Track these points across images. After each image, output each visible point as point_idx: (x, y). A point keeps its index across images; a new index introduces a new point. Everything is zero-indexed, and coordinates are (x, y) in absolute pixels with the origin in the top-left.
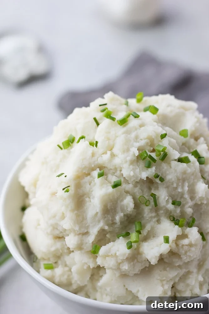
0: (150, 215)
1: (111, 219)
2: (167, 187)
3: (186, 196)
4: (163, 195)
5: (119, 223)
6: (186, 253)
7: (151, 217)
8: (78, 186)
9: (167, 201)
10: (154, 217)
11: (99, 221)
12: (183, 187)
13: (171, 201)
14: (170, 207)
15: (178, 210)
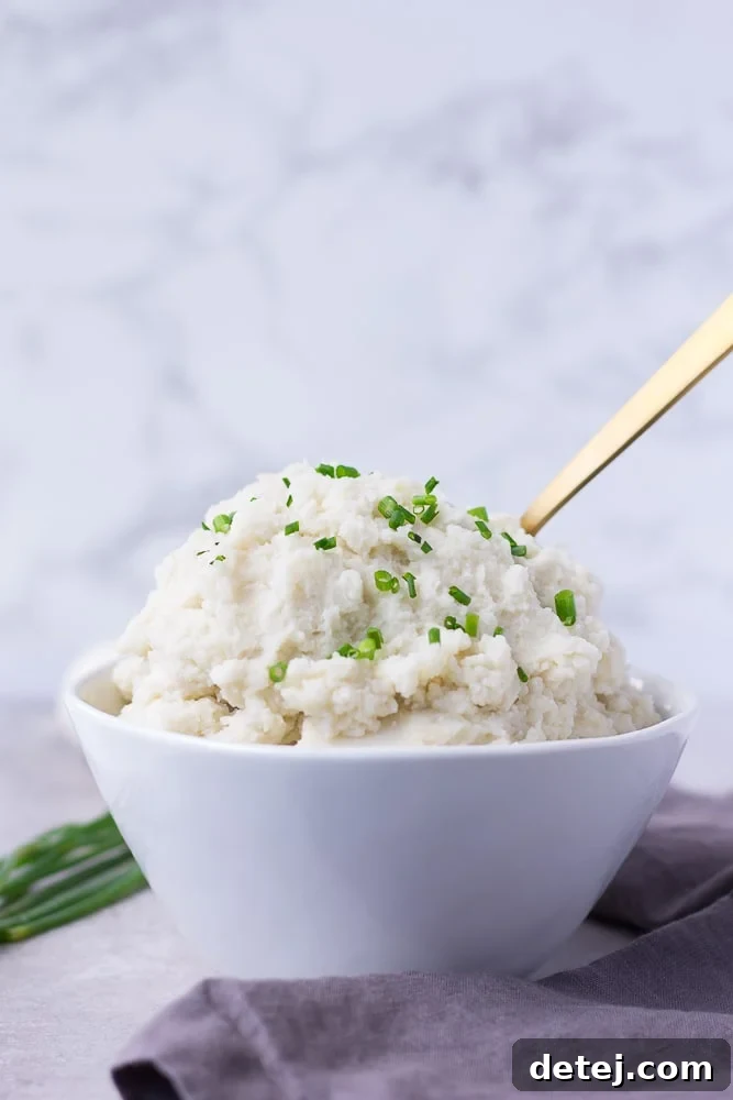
0: (401, 614)
1: (311, 619)
2: (440, 568)
3: (482, 589)
4: (428, 580)
5: (330, 633)
6: (479, 680)
7: (404, 620)
8: (242, 561)
9: (439, 590)
10: (411, 620)
11: (286, 624)
12: (474, 571)
13: (447, 590)
14: (447, 600)
15: (463, 609)
